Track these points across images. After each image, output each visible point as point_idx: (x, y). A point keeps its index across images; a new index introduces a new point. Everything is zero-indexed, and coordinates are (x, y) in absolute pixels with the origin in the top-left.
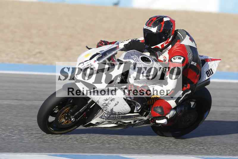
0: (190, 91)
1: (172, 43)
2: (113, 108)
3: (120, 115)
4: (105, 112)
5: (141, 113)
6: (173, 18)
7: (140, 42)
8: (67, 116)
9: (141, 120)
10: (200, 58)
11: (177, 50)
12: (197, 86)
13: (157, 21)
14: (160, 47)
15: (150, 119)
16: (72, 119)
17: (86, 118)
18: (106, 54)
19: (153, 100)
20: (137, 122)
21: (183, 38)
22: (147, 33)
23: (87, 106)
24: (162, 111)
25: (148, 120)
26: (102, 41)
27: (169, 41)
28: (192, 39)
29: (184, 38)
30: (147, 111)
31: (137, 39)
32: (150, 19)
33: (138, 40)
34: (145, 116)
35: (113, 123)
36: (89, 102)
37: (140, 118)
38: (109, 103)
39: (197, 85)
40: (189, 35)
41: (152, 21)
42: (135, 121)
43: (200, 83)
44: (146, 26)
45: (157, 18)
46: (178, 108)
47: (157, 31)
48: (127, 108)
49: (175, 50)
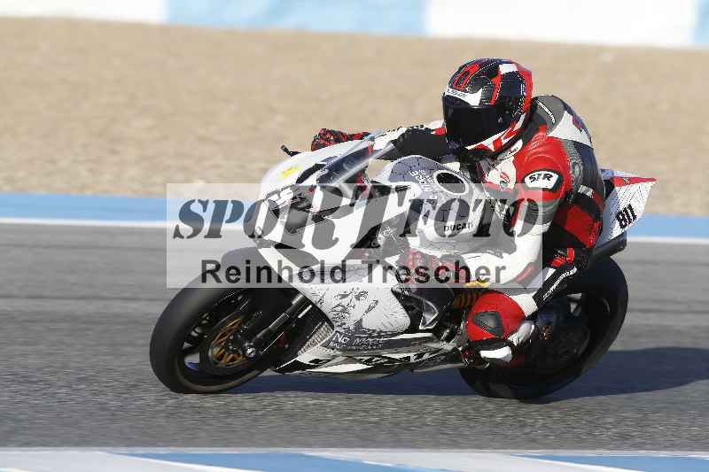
0: (575, 270)
1: (525, 134)
2: (361, 320)
3: (380, 336)
4: (338, 329)
5: (437, 332)
6: (526, 65)
7: (434, 133)
8: (234, 342)
9: (438, 350)
10: (603, 176)
11: (540, 153)
12: (595, 252)
13: (482, 73)
15: (460, 349)
16: (249, 351)
17: (287, 346)
18: (342, 167)
19: (469, 296)
20: (426, 356)
21: (553, 119)
22: (452, 108)
23: (291, 314)
24: (499, 324)
25: (455, 349)
26: (326, 131)
27: (515, 129)
28: (578, 123)
29: (558, 119)
30: (452, 325)
31: (422, 126)
32: (461, 68)
33: (426, 128)
34: (448, 339)
35: (360, 361)
36: (294, 302)
37: (434, 345)
38: (352, 304)
39: (594, 250)
40: (570, 112)
41: (466, 73)
42: (420, 356)
43: (602, 246)
44: (451, 90)
45: (481, 66)
46: (541, 318)
47: (481, 103)
48: (401, 318)
49: (535, 154)
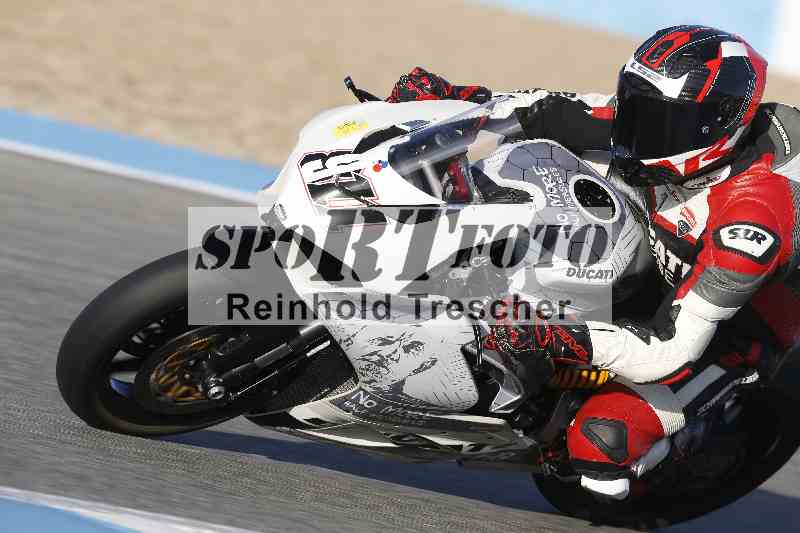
0: (755, 376)
2: (403, 382)
4: (363, 386)
7: (590, 112)
9: (508, 445)
14: (681, 169)
16: (214, 390)
21: (788, 148)
23: (296, 347)
26: (421, 73)
27: (724, 148)
29: (795, 150)
31: (573, 95)
33: (580, 101)
38: (395, 357)
41: (668, 44)
44: (638, 65)
45: (694, 37)
47: (680, 96)
49: (744, 194)
